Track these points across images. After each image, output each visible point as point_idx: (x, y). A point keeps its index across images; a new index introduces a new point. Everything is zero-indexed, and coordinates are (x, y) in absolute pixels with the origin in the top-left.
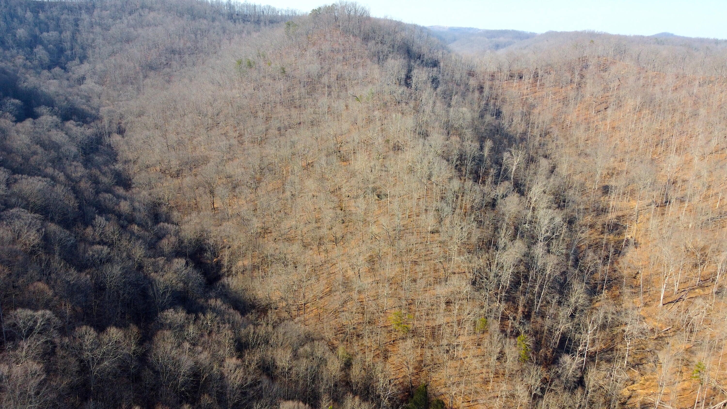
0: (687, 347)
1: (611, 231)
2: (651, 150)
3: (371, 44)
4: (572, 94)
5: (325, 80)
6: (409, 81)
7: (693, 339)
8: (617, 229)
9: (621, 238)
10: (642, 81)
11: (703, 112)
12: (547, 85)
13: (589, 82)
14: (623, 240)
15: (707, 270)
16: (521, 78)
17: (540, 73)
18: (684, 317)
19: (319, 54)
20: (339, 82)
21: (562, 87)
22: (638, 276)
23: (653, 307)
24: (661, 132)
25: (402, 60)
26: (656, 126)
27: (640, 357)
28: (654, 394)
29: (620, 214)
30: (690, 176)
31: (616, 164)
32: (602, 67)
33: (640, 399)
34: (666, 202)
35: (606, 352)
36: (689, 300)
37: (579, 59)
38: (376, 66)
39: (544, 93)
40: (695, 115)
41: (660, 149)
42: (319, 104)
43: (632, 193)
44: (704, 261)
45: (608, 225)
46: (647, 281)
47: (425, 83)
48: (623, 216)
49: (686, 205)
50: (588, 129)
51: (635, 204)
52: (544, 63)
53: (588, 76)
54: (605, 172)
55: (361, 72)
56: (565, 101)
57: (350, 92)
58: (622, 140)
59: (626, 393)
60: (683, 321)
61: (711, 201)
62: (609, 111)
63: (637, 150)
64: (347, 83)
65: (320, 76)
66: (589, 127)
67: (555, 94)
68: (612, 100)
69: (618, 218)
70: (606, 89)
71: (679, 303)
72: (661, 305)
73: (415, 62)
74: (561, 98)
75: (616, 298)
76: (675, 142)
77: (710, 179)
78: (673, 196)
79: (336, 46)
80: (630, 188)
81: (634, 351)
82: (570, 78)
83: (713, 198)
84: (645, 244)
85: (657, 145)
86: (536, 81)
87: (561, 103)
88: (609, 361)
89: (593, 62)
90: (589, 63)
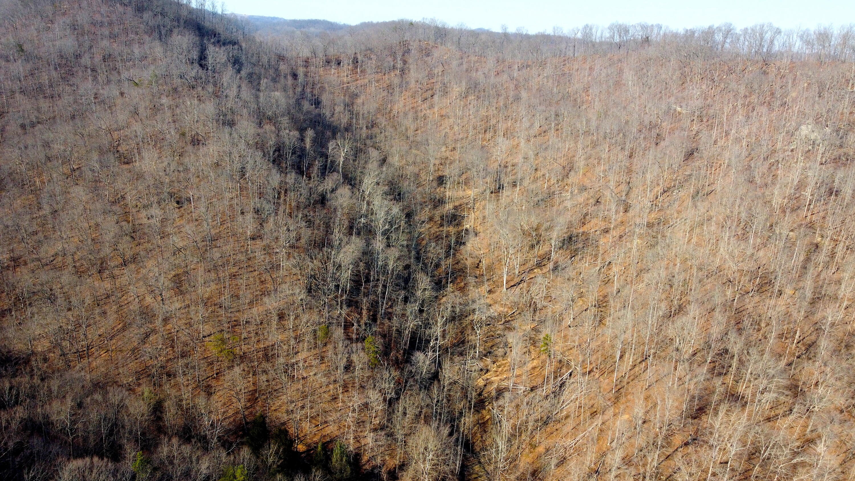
0: (532, 327)
1: (450, 223)
2: (481, 136)
3: (147, 16)
4: (396, 81)
5: (86, 60)
6: (203, 62)
7: (536, 318)
8: (455, 220)
9: (460, 228)
10: (465, 66)
11: (524, 95)
12: (369, 71)
13: (413, 67)
14: (462, 230)
15: (542, 249)
16: (339, 64)
17: (360, 58)
18: (526, 298)
19: (74, 27)
20: (106, 63)
21: (384, 74)
22: (481, 265)
23: (497, 294)
24: (487, 119)
25: (192, 36)
26: (483, 112)
27: (490, 344)
28: (508, 378)
29: (457, 204)
30: (519, 159)
31: (448, 154)
32: (424, 52)
33: (495, 386)
34: (499, 188)
35: (458, 345)
36: (530, 281)
37: (400, 43)
38: (157, 43)
39: (366, 81)
40: (517, 98)
41: (488, 136)
42: (81, 91)
43: (467, 183)
44: (538, 242)
45: (447, 216)
46: (490, 268)
47: (225, 65)
48: (460, 205)
49: (518, 188)
50: (416, 119)
51: (470, 192)
52: (363, 48)
53: (410, 61)
54: (437, 162)
55: (137, 50)
56: (390, 88)
57: (125, 75)
58: (451, 128)
59: (481, 382)
60: (526, 302)
61: (539, 183)
62: (436, 97)
63: (467, 137)
64: (119, 65)
65: (78, 56)
66: (417, 116)
67: (378, 81)
68: (438, 87)
69: (455, 208)
70: (431, 75)
71: (521, 285)
72: (505, 289)
73: (209, 40)
74: (385, 85)
75: (462, 289)
76: (502, 127)
77: (537, 162)
78: (506, 180)
79: (98, 18)
80: (464, 177)
81: (484, 339)
82: (392, 63)
83: (541, 179)
84: (484, 231)
85: (485, 131)
86: (356, 67)
87: (386, 91)
88: (461, 354)
89: (414, 46)
90: (410, 47)
